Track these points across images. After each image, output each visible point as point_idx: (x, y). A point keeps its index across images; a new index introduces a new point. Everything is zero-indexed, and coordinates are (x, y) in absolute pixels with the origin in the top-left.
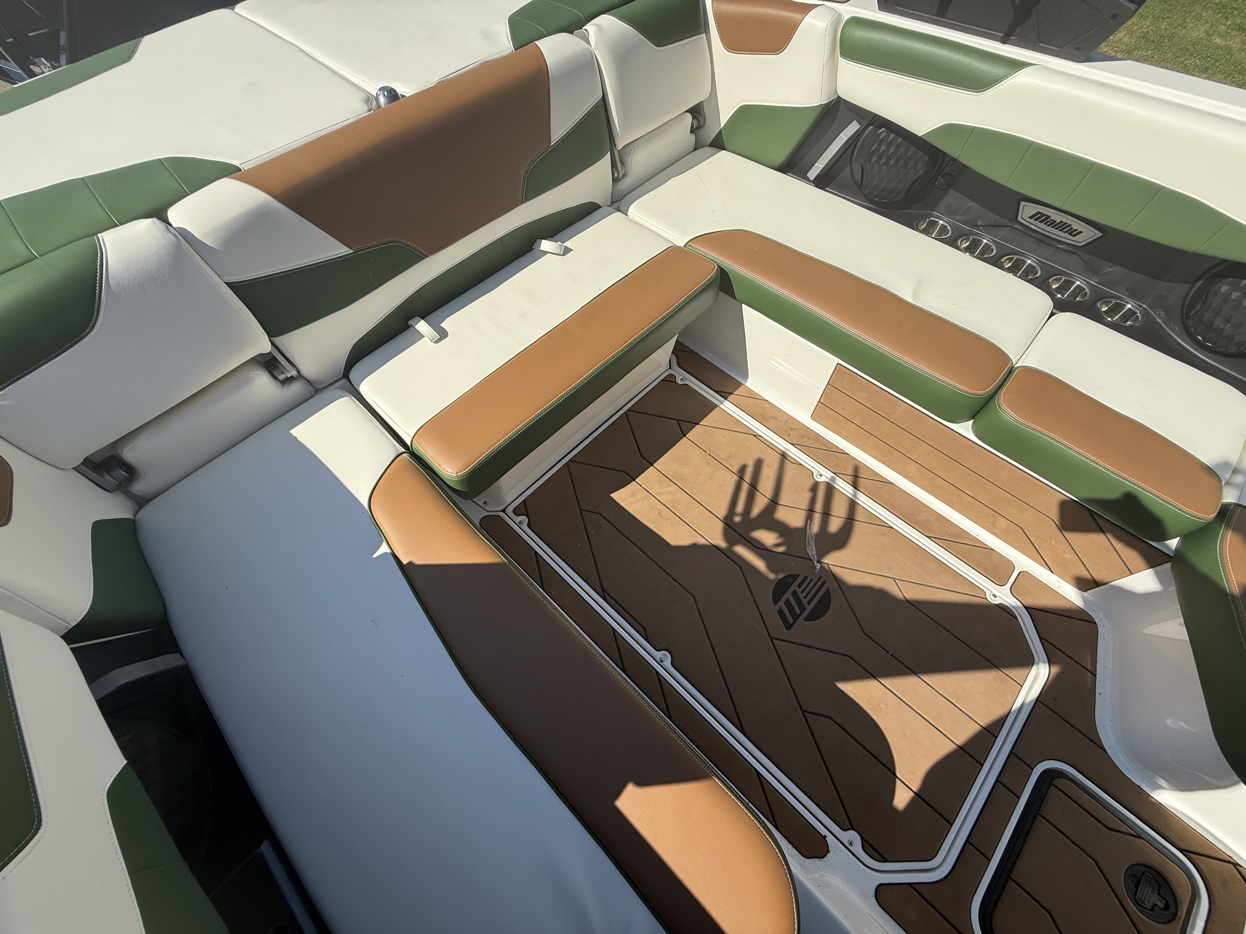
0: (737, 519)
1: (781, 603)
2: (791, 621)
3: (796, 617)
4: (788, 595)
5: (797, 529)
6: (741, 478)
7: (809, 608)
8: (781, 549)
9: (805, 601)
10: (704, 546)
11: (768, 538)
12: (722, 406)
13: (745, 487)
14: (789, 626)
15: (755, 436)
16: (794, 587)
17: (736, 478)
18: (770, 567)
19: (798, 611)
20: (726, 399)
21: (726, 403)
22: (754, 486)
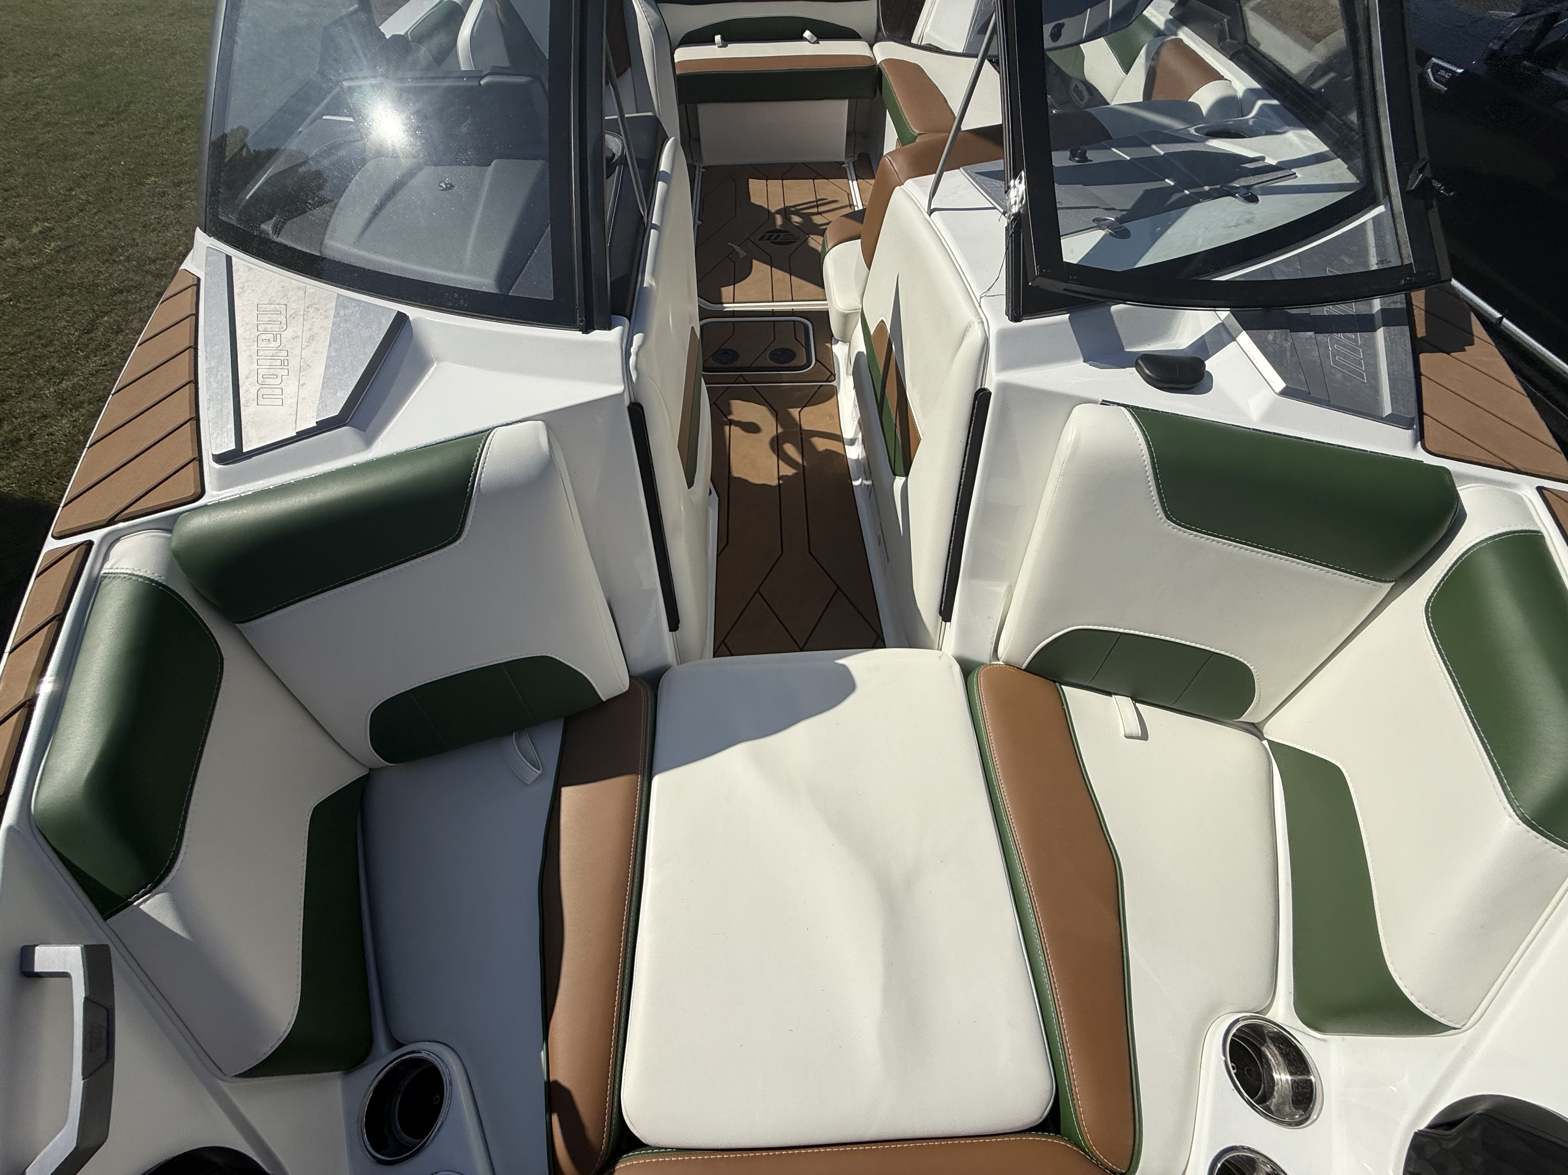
0: (793, 209)
1: (769, 234)
2: (764, 239)
3: (769, 239)
4: (775, 235)
5: (815, 224)
6: (817, 202)
7: (778, 240)
8: (796, 224)
9: (780, 238)
10: (765, 208)
11: (796, 219)
12: (850, 182)
13: (815, 203)
14: (761, 239)
15: (848, 194)
16: (782, 234)
17: (814, 199)
18: (781, 226)
19: (772, 238)
20: (857, 180)
21: (855, 182)
22: (817, 206)
